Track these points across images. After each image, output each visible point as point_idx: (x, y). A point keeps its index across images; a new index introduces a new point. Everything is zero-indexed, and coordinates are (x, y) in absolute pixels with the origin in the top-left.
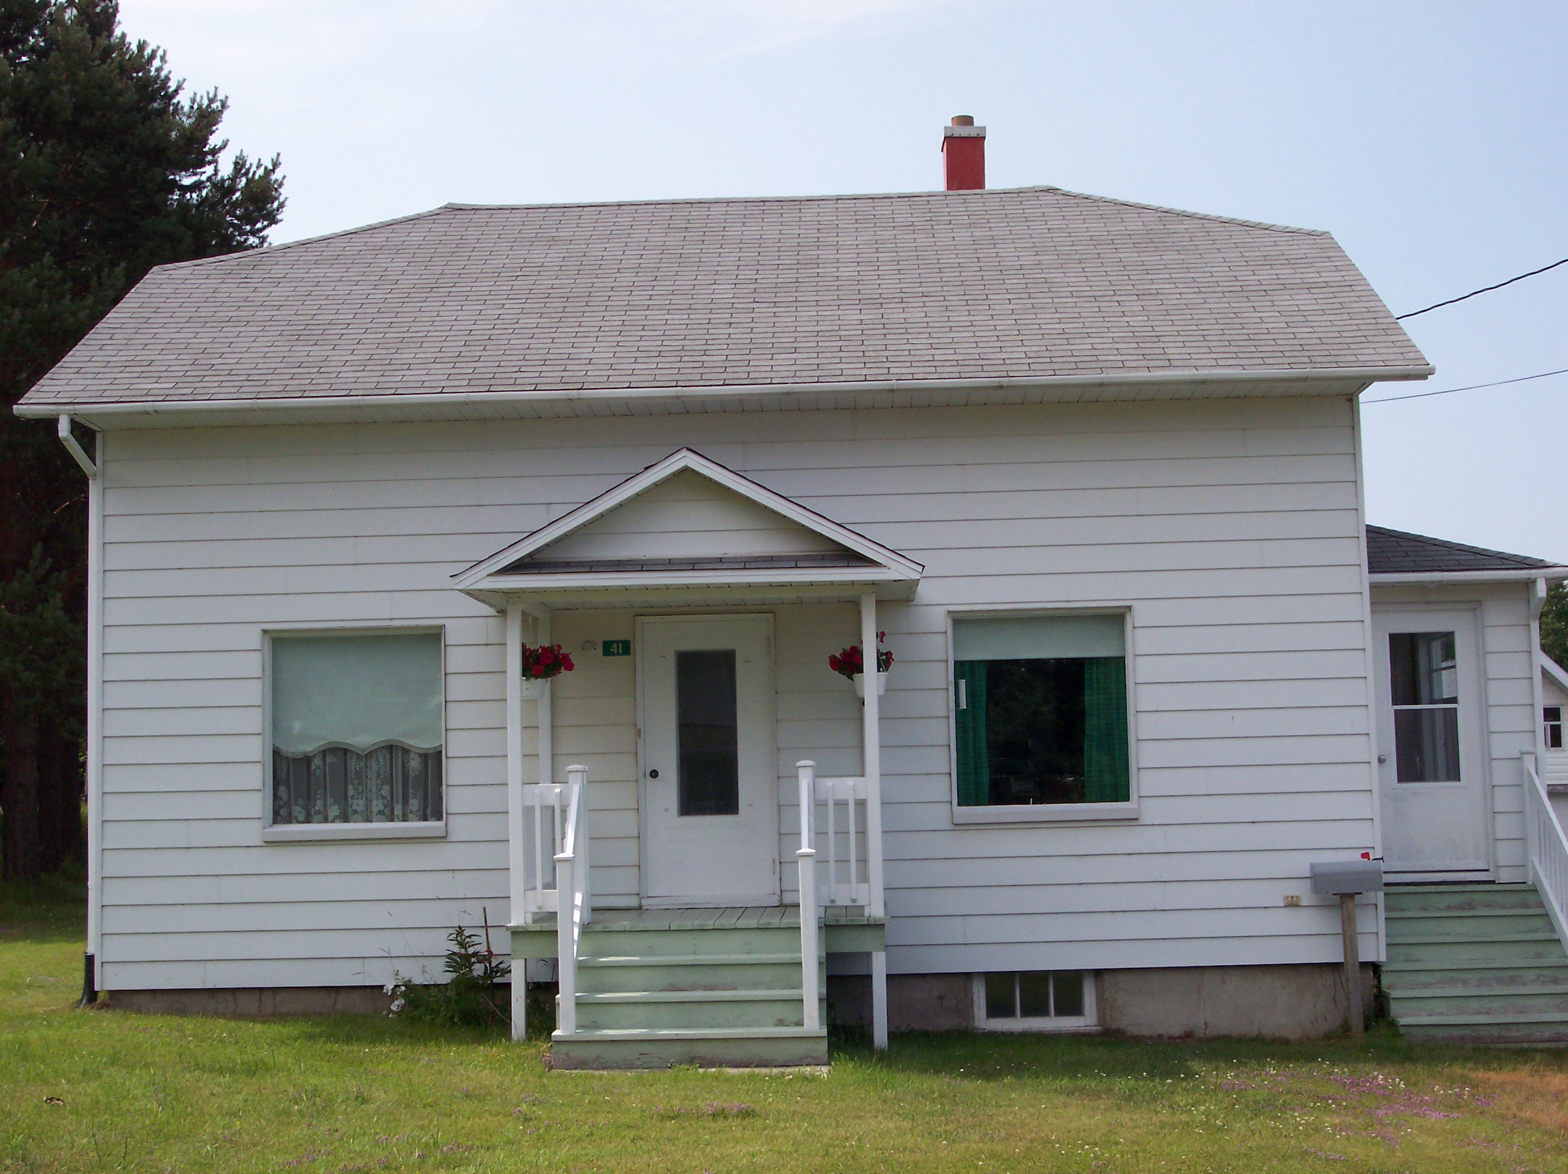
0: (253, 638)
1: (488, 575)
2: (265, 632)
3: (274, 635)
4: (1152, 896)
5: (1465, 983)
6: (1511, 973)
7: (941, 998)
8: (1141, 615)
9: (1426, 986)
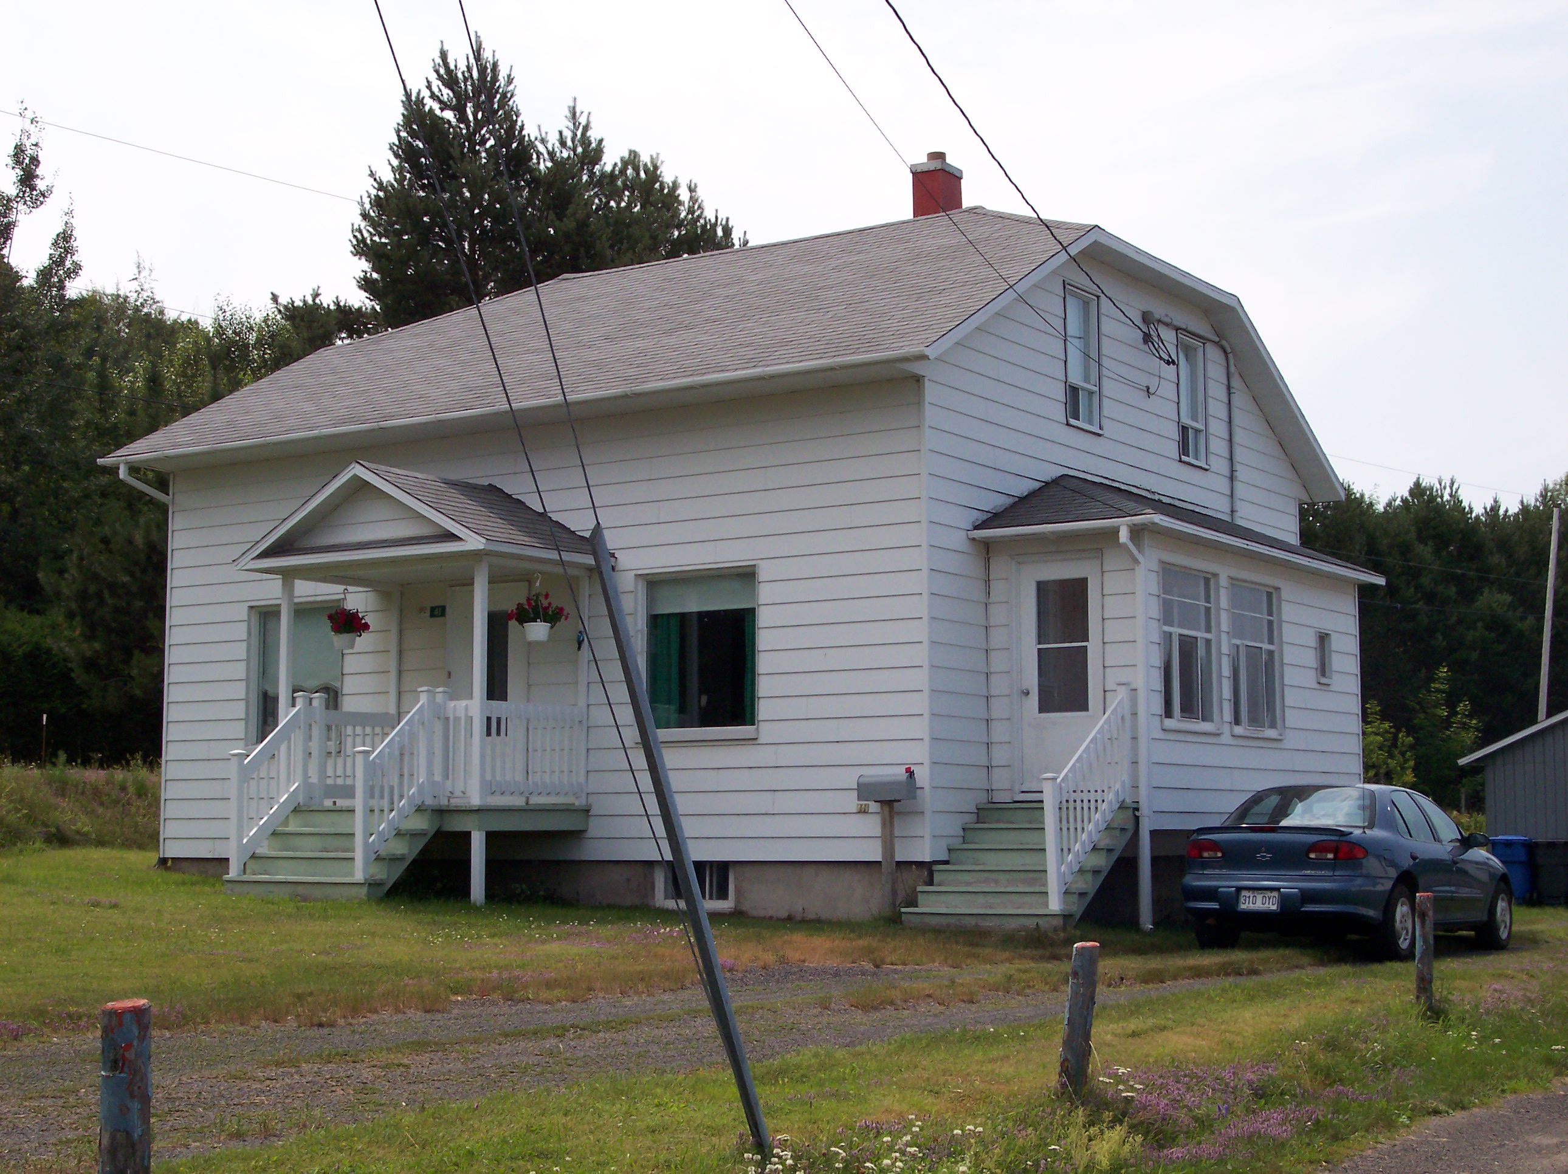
0: (242, 612)
1: (252, 559)
2: (251, 607)
3: (260, 609)
4: (764, 803)
5: (996, 882)
6: (1031, 875)
7: (628, 880)
8: (764, 572)
9: (968, 884)
